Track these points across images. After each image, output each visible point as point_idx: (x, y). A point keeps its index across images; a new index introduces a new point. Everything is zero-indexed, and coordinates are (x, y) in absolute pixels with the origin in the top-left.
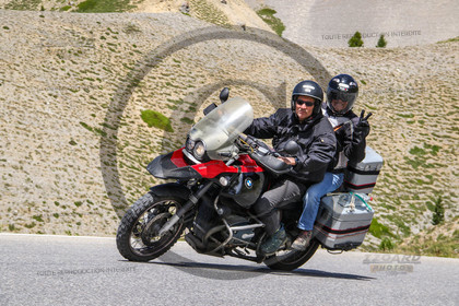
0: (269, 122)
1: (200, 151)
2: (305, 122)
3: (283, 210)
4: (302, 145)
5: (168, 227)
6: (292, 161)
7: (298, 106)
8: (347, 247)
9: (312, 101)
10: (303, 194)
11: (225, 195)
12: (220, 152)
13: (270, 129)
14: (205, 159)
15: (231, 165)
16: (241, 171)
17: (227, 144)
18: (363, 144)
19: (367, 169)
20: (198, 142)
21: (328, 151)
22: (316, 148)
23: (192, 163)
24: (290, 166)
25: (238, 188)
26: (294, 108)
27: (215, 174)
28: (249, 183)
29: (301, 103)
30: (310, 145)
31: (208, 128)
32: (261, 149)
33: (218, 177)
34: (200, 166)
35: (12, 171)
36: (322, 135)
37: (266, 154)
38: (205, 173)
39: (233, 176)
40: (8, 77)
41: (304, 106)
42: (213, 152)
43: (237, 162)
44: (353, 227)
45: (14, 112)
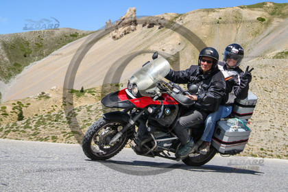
0: (185, 73)
1: (136, 91)
2: (206, 73)
3: (192, 129)
4: (204, 88)
5: (116, 139)
6: (195, 97)
7: (202, 63)
8: (233, 153)
9: (212, 60)
10: (205, 118)
11: (153, 118)
12: (147, 91)
13: (185, 78)
14: (138, 95)
15: (157, 100)
16: (163, 103)
17: (153, 86)
18: (247, 88)
19: (247, 104)
20: (134, 84)
21: (220, 91)
22: (212, 90)
23: (131, 98)
24: (193, 101)
25: (160, 114)
26: (199, 64)
27: (145, 105)
28: (168, 111)
29: (204, 61)
30: (209, 88)
31: (141, 76)
32: (175, 90)
33: (147, 107)
34: (135, 100)
35: (277, 131)
36: (216, 82)
37: (178, 93)
38: (139, 104)
39: (157, 107)
40: (274, 88)
41: (206, 63)
42: (143, 91)
43: (160, 98)
44: (237, 140)
45: (278, 104)
